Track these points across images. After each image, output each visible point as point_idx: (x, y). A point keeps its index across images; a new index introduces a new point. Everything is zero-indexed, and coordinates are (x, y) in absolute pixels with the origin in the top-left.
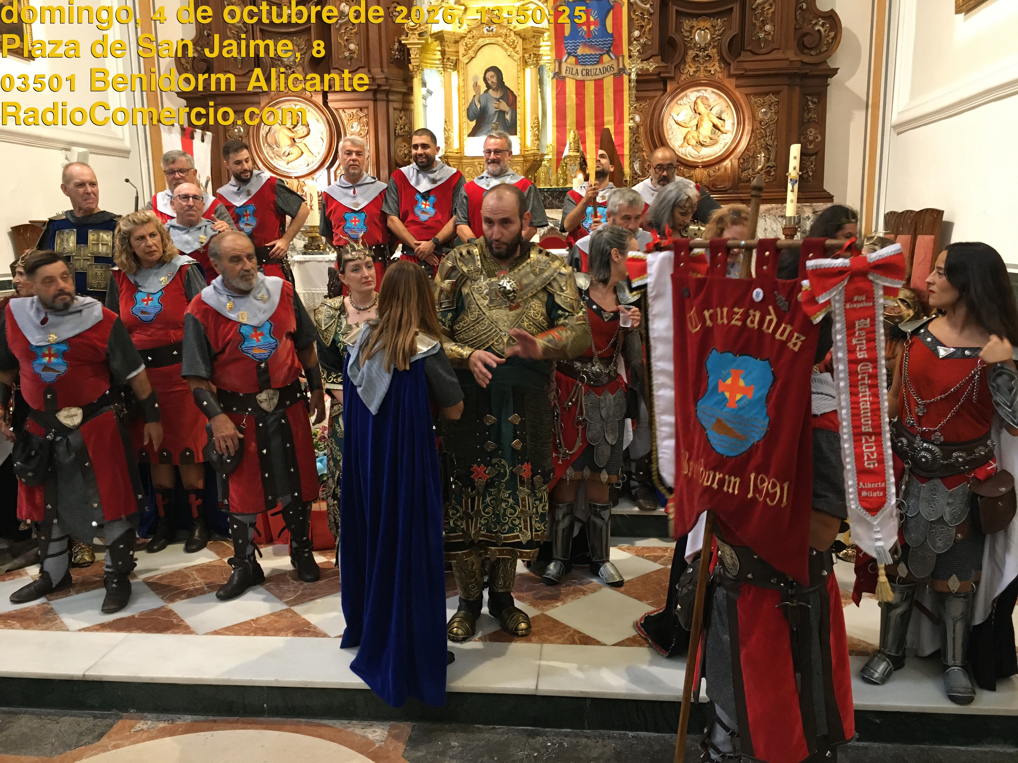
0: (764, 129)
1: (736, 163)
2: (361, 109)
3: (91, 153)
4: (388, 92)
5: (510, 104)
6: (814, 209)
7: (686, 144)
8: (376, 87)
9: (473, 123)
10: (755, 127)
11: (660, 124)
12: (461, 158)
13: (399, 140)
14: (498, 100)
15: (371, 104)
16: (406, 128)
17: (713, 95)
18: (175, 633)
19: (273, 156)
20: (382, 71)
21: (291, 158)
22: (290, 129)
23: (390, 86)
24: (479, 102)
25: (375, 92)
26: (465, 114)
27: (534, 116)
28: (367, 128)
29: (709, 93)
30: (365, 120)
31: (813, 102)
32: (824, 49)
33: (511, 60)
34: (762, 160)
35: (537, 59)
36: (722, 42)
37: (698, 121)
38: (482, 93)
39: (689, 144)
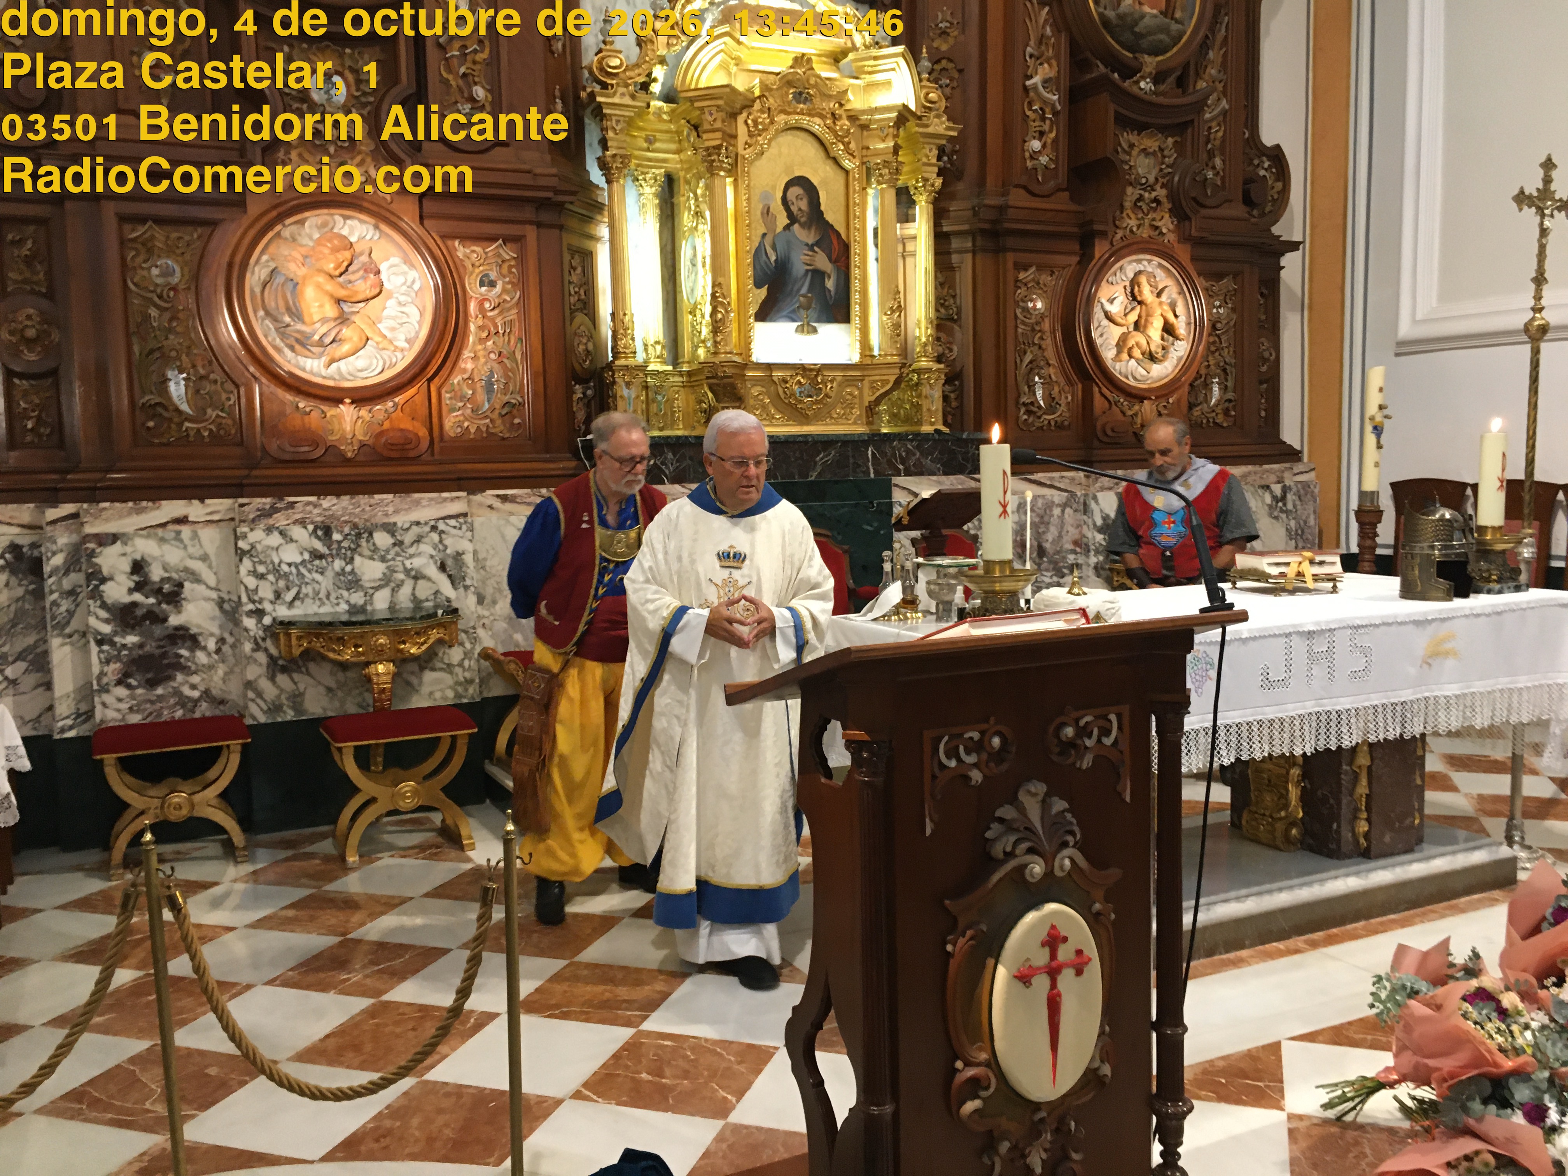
0: (1218, 336)
2: (507, 243)
5: (834, 257)
7: (1125, 356)
9: (763, 293)
12: (744, 366)
13: (577, 318)
14: (811, 247)
15: (531, 232)
19: (285, 344)
21: (337, 350)
22: (331, 277)
24: (774, 247)
25: (541, 205)
26: (750, 270)
28: (518, 288)
30: (518, 269)
31: (1262, 294)
32: (1268, 209)
33: (835, 167)
34: (1216, 389)
35: (898, 171)
36: (1176, 179)
37: (1140, 316)
38: (779, 229)
39: (1131, 356)
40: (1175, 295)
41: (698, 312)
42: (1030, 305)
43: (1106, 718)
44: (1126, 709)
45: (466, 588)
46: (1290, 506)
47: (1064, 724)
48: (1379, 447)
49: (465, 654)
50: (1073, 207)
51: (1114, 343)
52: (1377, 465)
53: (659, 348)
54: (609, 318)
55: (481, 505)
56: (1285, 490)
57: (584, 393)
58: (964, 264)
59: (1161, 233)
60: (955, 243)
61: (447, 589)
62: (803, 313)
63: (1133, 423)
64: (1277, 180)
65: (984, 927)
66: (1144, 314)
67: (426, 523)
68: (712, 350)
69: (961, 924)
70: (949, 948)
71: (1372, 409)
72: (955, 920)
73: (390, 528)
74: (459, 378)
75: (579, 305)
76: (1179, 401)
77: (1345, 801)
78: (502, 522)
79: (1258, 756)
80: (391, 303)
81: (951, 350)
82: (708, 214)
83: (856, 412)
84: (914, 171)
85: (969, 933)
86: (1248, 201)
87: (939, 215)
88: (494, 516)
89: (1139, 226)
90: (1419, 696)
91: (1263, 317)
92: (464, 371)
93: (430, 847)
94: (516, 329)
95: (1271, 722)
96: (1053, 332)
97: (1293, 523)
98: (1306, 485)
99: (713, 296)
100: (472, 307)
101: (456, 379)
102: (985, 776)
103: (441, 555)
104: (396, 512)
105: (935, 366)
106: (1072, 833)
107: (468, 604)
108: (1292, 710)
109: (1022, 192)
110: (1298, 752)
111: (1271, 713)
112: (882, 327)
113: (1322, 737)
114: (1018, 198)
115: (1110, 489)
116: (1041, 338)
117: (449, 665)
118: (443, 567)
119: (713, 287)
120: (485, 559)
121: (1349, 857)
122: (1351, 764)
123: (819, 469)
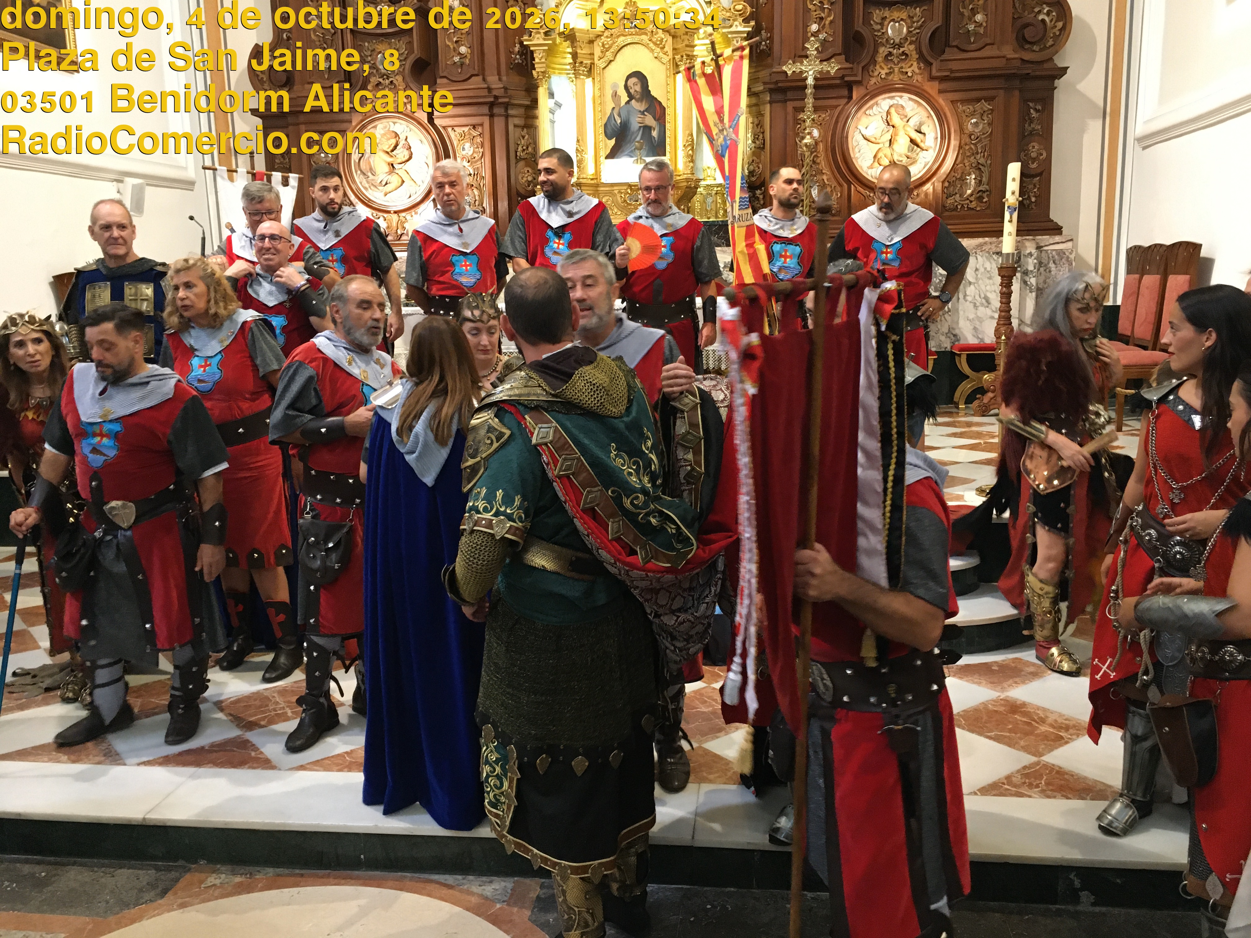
0: (975, 145)
1: (939, 186)
2: (474, 127)
3: (148, 185)
4: (507, 106)
5: (657, 117)
6: (1037, 243)
7: (876, 164)
8: (492, 99)
9: (612, 142)
10: (963, 142)
11: (844, 140)
12: (597, 186)
13: (521, 164)
14: (643, 113)
15: (486, 120)
16: (530, 149)
17: (911, 103)
18: (254, 768)
19: (367, 185)
20: (500, 80)
21: (389, 188)
22: (387, 153)
23: (510, 97)
24: (619, 115)
25: (491, 105)
26: (602, 130)
27: (687, 132)
28: (481, 150)
29: (905, 100)
30: (479, 140)
33: (658, 63)
34: (972, 183)
36: (922, 37)
37: (892, 136)
38: (623, 104)
39: (880, 164)
40: (925, 119)
58: (766, 111)
59: (910, 77)
62: (637, 152)
64: (1057, 21)
75: (527, 156)
81: (758, 167)
86: (1023, 41)
89: (890, 74)
94: (480, 172)
98: (1060, 252)
112: (682, 157)
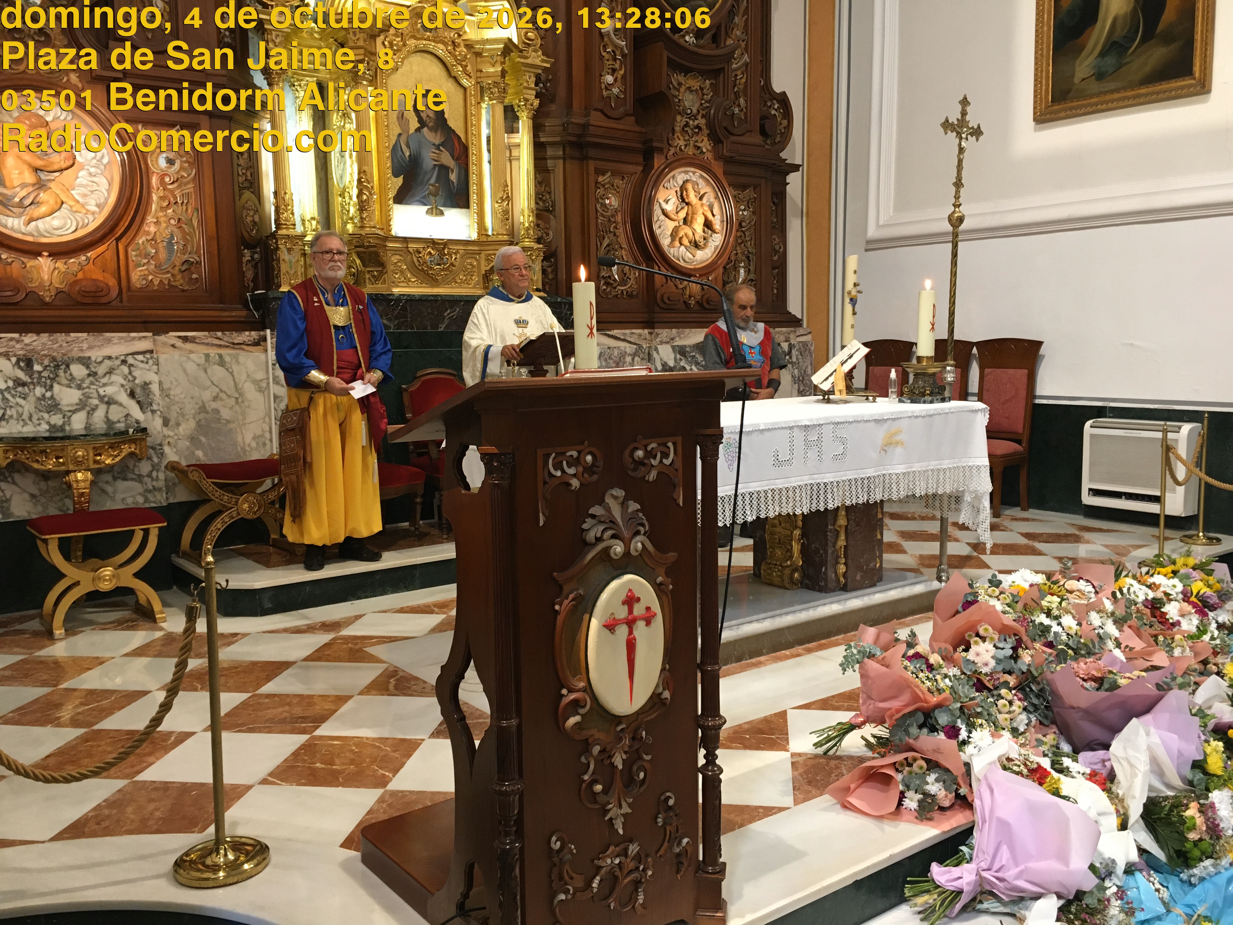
0: (744, 232)
5: (456, 155)
7: (677, 243)
12: (385, 239)
14: (438, 147)
21: (35, 211)
24: (408, 146)
26: (389, 163)
31: (774, 203)
32: (778, 140)
33: (455, 84)
34: (742, 271)
35: (505, 91)
36: (712, 112)
37: (687, 214)
38: (412, 131)
39: (681, 244)
40: (712, 200)
41: (346, 194)
42: (607, 202)
43: (665, 445)
44: (679, 439)
45: (153, 412)
46: (794, 359)
47: (637, 449)
48: (854, 313)
49: (153, 466)
50: (637, 128)
51: (669, 233)
52: (852, 327)
53: (314, 223)
54: (272, 196)
55: (164, 344)
56: (791, 347)
57: (252, 257)
58: (558, 168)
59: (702, 152)
60: (550, 152)
61: (136, 413)
62: (432, 198)
63: (683, 294)
64: (784, 118)
65: (581, 592)
66: (690, 213)
67: (117, 358)
68: (359, 225)
69: (566, 589)
70: (557, 607)
71: (849, 286)
72: (561, 588)
73: (85, 362)
74: (144, 239)
75: (246, 184)
76: (716, 278)
77: (830, 551)
78: (184, 359)
79: (771, 515)
80: (81, 174)
81: (548, 234)
82: (353, 115)
83: (475, 278)
84: (517, 93)
85: (571, 596)
86: (763, 132)
87: (537, 129)
88: (176, 354)
89: (686, 146)
90: (879, 473)
91: (775, 220)
92: (148, 233)
93: (127, 621)
94: (193, 201)
95: (780, 490)
96: (624, 223)
97: (796, 371)
98: (805, 344)
99: (359, 181)
100: (154, 180)
101: (141, 240)
102: (581, 484)
103: (131, 385)
104: (90, 348)
105: (536, 246)
106: (643, 525)
107: (155, 425)
108: (794, 482)
109: (599, 114)
110: (798, 512)
111: (780, 484)
112: (494, 212)
113: (815, 502)
114: (596, 118)
115: (667, 343)
116: (616, 227)
117: (140, 476)
118: (132, 395)
119: (359, 173)
120: (170, 389)
121: (833, 591)
122: (834, 525)
123: (446, 322)
